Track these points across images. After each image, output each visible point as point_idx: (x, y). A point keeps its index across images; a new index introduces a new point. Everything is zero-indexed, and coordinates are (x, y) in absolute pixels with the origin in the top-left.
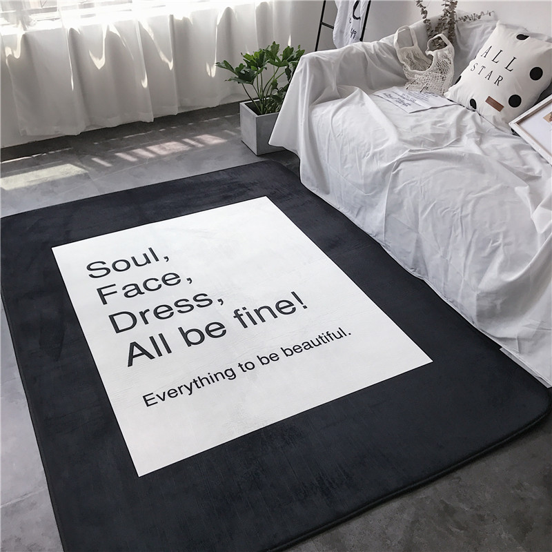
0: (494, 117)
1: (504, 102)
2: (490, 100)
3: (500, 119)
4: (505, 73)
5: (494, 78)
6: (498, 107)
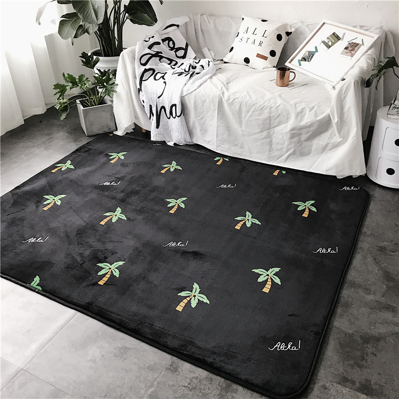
0: (264, 64)
2: (259, 56)
4: (263, 39)
5: (257, 43)
6: (265, 58)
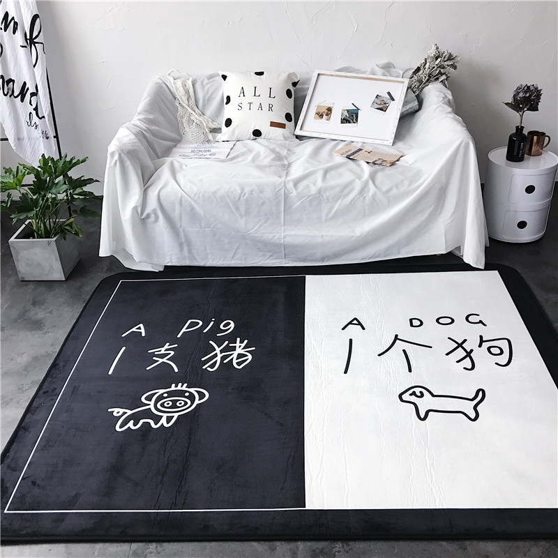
0: (283, 135)
1: (284, 121)
2: (273, 124)
3: (289, 134)
4: (271, 101)
5: (266, 107)
6: (282, 126)
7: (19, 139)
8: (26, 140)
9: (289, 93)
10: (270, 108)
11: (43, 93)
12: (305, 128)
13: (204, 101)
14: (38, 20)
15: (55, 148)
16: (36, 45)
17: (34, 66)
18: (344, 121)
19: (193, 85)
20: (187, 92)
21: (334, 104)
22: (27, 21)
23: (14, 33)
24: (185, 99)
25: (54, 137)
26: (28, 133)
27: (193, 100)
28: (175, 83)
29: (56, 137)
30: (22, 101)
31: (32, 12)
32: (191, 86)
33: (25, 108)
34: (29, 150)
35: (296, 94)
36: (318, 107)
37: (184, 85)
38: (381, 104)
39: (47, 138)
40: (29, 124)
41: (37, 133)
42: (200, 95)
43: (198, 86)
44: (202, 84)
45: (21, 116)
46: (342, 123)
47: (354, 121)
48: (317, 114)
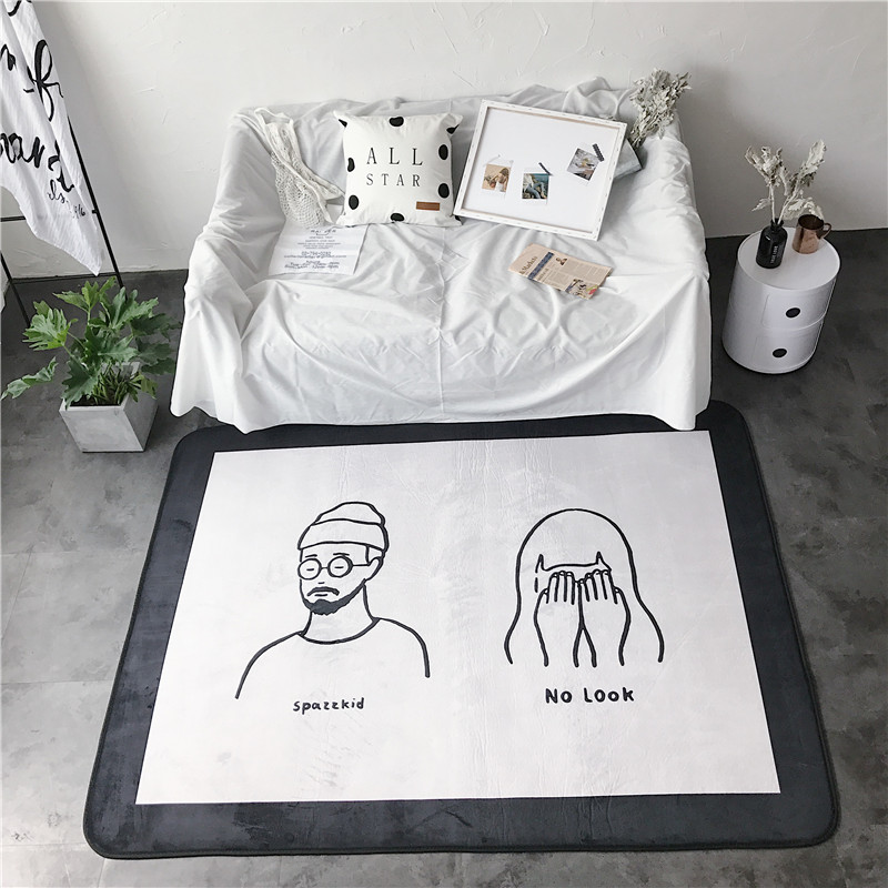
0: (437, 220)
1: (436, 198)
2: (420, 206)
3: (444, 217)
4: (416, 170)
5: (408, 180)
6: (434, 207)
7: (40, 217)
8: (50, 220)
9: (443, 152)
10: (416, 182)
11: (68, 156)
12: (468, 206)
13: (314, 153)
14: (45, 50)
15: (96, 227)
16: (48, 88)
17: (50, 119)
18: (528, 194)
19: (296, 129)
20: (288, 143)
21: (512, 162)
22: (29, 54)
23: (10, 68)
24: (285, 154)
25: (93, 212)
26: (54, 210)
27: (297, 154)
28: (268, 129)
29: (96, 211)
30: (37, 165)
31: (34, 39)
32: (293, 132)
33: (43, 175)
34: (57, 233)
35: (454, 150)
36: (488, 166)
37: (282, 133)
38: (583, 166)
39: (83, 214)
40: (52, 196)
41: (66, 209)
42: (308, 144)
43: (303, 132)
44: (310, 128)
45: (39, 187)
46: (524, 198)
47: (543, 195)
48: (487, 179)
